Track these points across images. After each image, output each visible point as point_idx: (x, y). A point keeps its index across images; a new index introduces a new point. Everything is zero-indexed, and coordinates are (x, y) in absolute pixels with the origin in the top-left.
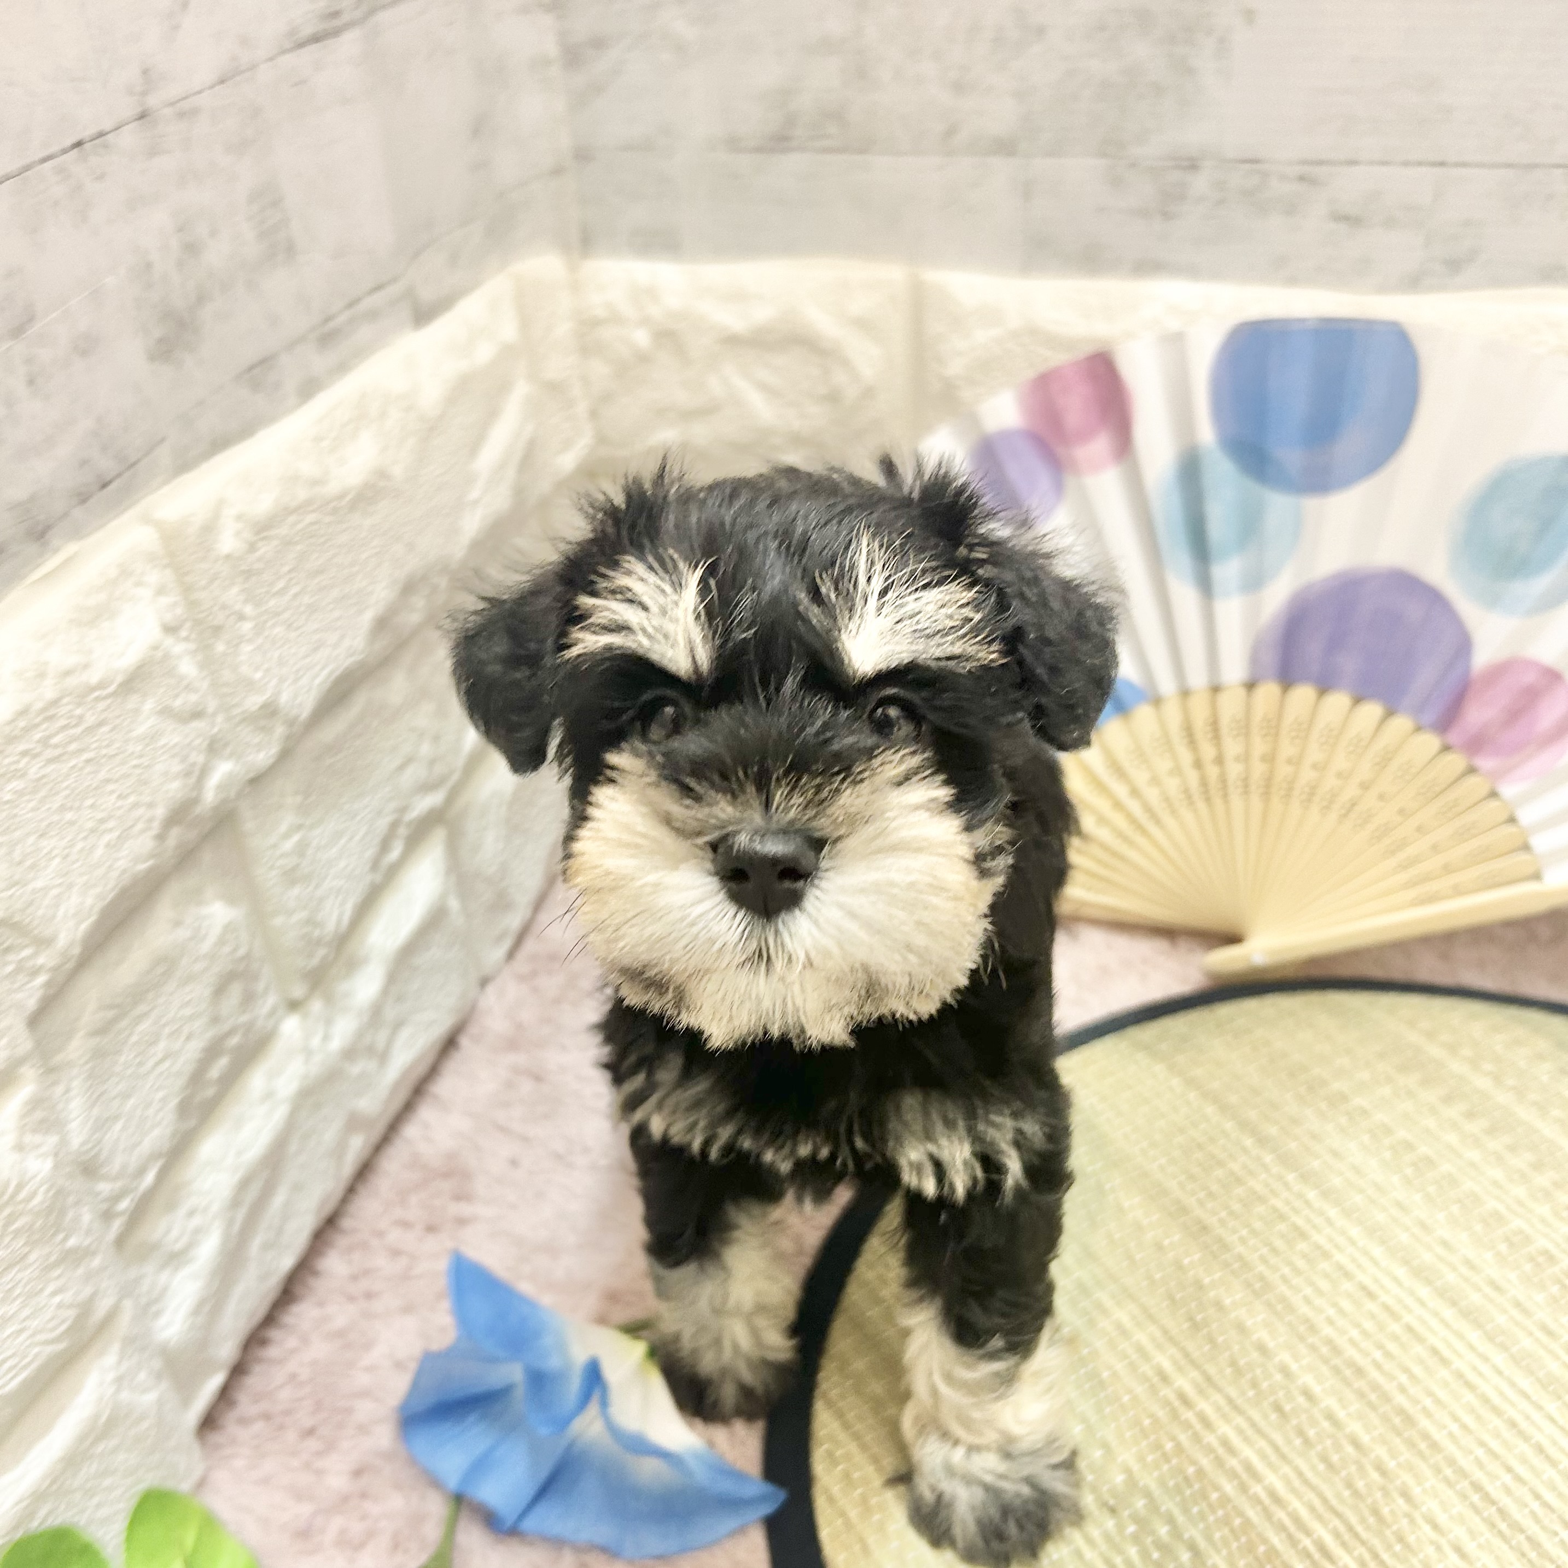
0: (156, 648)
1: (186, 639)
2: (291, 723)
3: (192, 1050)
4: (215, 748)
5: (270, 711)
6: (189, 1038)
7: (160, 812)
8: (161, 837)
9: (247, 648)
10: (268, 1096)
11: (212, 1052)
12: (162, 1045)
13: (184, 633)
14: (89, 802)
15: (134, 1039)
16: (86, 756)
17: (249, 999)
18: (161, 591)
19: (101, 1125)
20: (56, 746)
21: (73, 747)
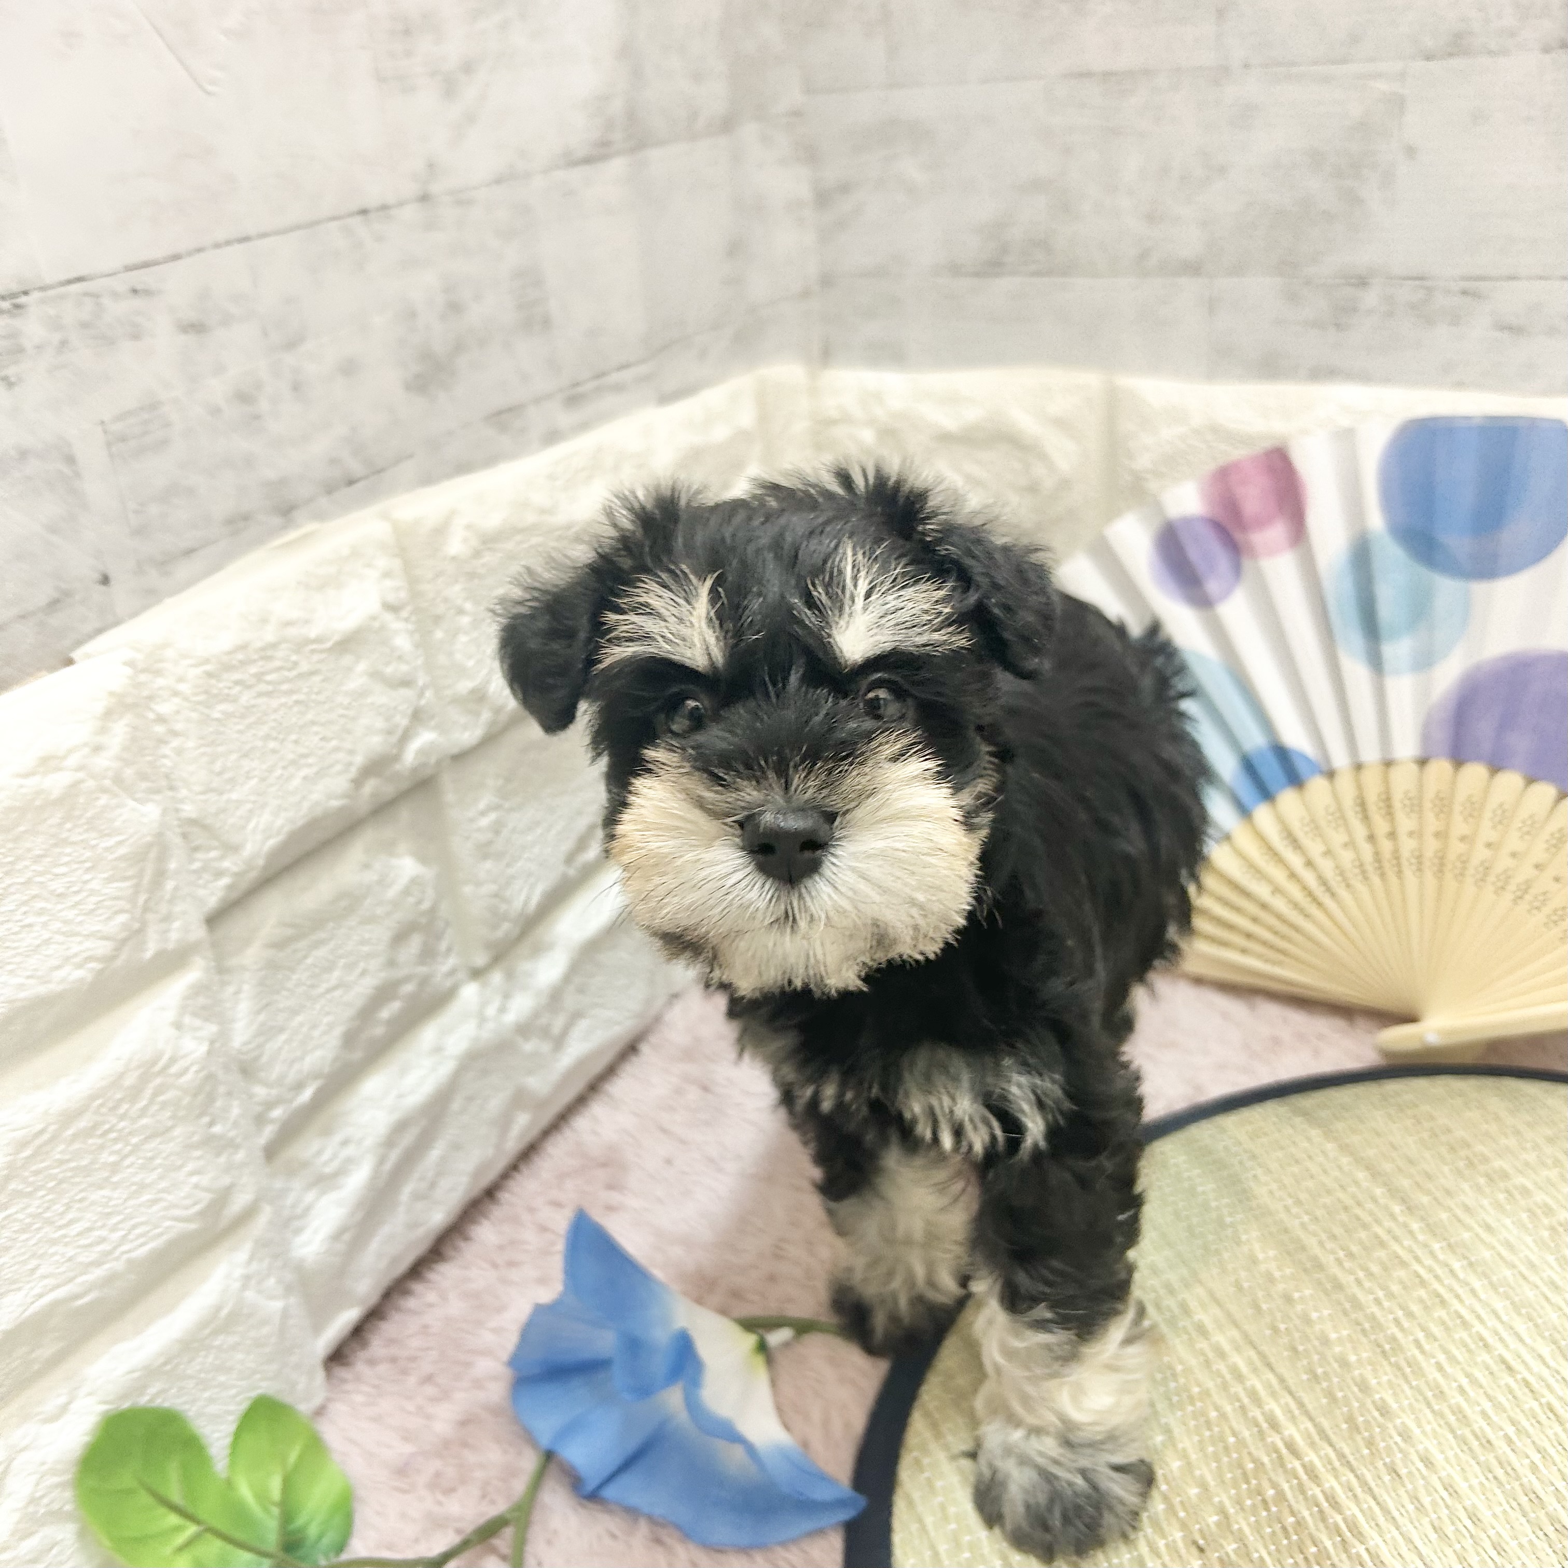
0: (374, 618)
1: (406, 620)
2: (496, 710)
3: (364, 987)
4: (418, 717)
5: (478, 696)
6: (364, 973)
7: (359, 760)
8: (358, 783)
9: (463, 638)
10: (438, 1049)
11: (383, 994)
12: (336, 974)
13: (404, 614)
14: (293, 737)
15: (309, 961)
16: (295, 697)
17: (428, 954)
18: (387, 574)
19: (267, 1032)
20: (269, 683)
21: (285, 687)
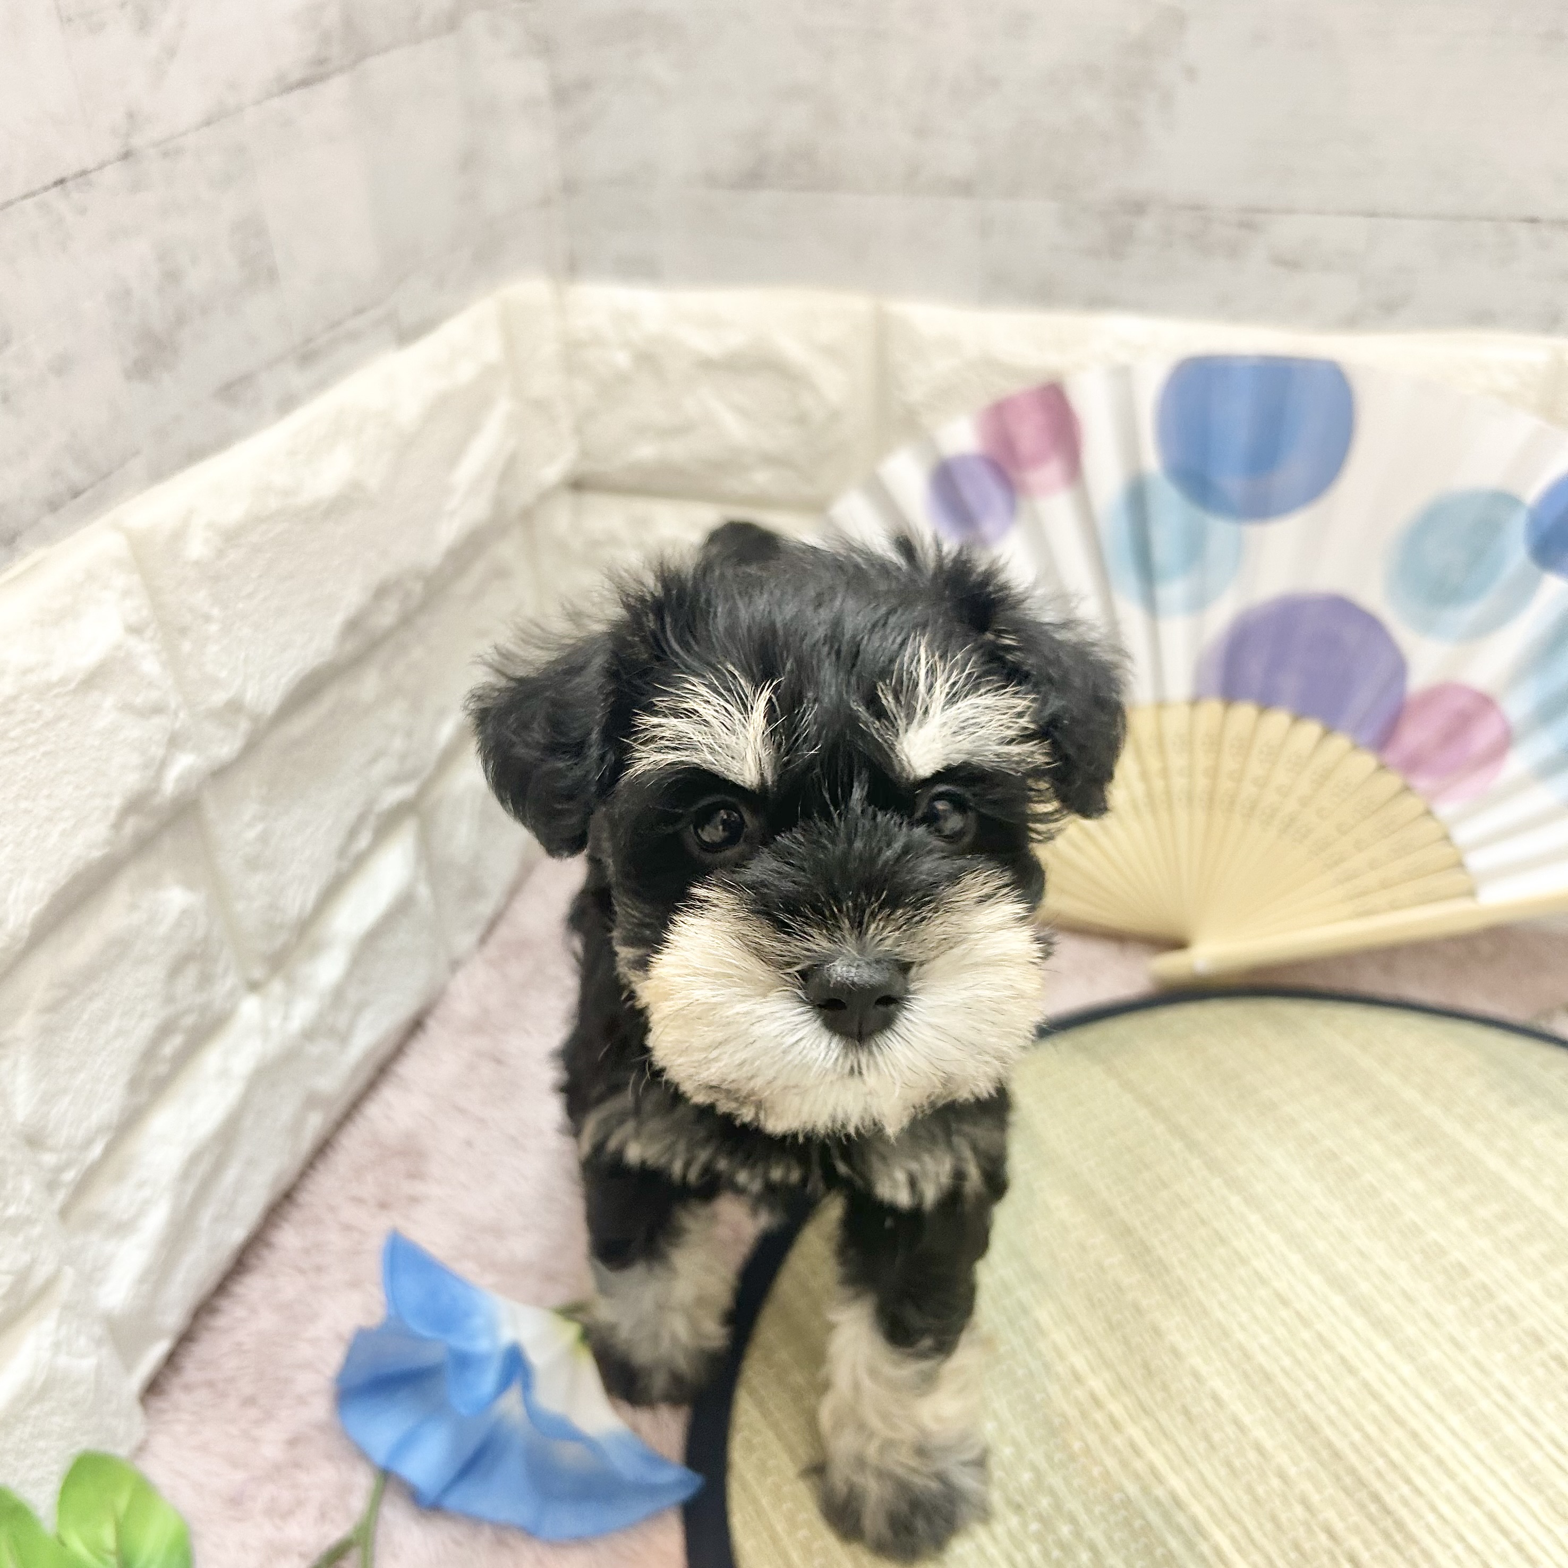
0: (119, 647)
1: (151, 640)
2: (255, 719)
3: (145, 1029)
4: (175, 742)
5: (235, 707)
6: (142, 1016)
7: (117, 802)
8: (117, 826)
9: (213, 649)
10: (224, 1073)
11: (165, 1030)
12: (114, 1024)
13: (149, 633)
14: (45, 792)
15: (85, 1017)
16: (42, 749)
17: (205, 980)
18: (126, 593)
19: (48, 1099)
20: (13, 739)
21: (31, 740)
